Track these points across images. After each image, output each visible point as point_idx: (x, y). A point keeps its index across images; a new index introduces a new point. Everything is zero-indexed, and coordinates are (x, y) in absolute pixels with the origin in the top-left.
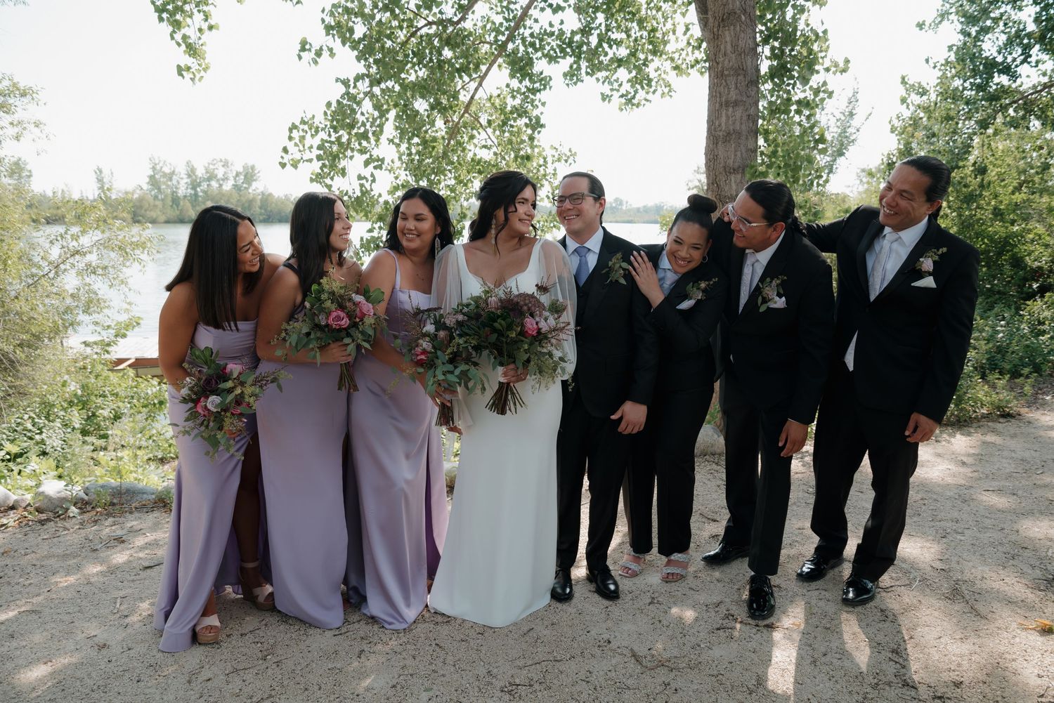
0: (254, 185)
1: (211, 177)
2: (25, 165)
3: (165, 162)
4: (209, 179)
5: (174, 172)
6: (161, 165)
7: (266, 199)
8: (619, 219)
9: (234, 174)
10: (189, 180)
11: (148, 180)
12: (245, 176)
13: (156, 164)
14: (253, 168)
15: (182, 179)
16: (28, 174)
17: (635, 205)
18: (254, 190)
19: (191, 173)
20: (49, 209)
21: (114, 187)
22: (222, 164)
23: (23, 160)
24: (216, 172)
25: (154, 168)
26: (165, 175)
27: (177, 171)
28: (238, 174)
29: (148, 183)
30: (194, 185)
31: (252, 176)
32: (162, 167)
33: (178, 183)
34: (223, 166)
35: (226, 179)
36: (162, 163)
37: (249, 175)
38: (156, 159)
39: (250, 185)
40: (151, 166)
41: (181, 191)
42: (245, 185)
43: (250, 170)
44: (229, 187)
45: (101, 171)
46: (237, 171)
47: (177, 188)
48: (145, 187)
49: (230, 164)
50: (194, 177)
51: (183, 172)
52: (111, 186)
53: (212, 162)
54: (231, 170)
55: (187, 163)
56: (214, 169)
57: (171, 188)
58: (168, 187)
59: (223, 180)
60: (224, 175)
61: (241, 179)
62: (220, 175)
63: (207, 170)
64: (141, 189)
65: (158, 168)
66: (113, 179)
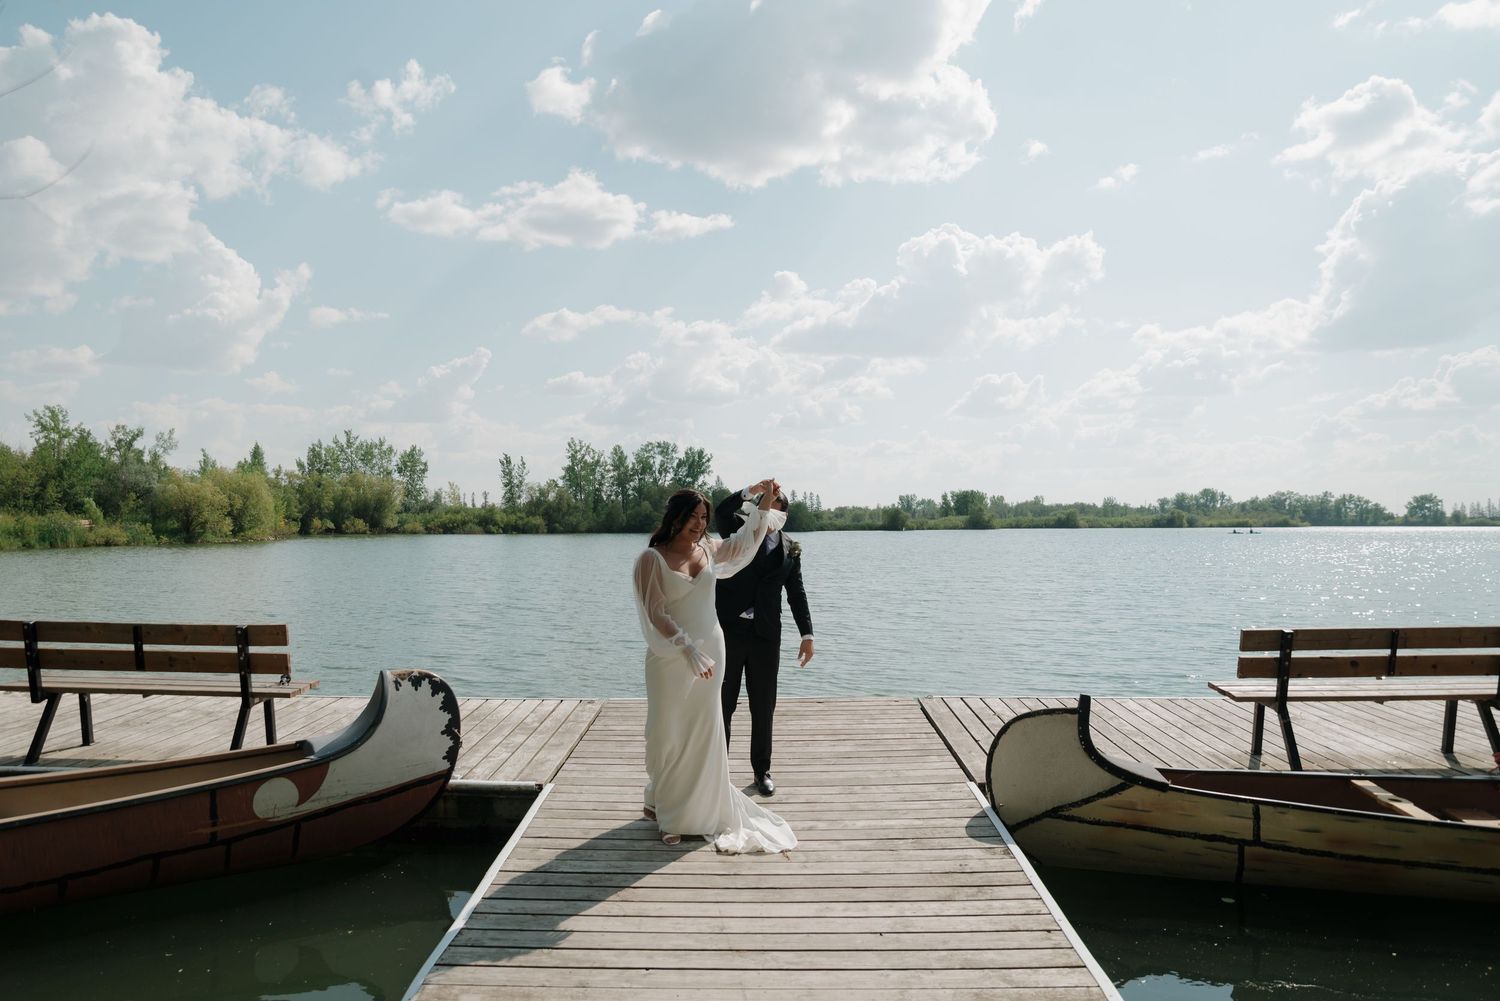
0: (701, 479)
1: (645, 467)
2: (420, 455)
3: (588, 447)
4: (643, 472)
5: (598, 461)
6: (583, 452)
9: (675, 465)
10: (616, 473)
11: (563, 473)
12: (690, 467)
13: (576, 452)
14: (701, 453)
15: (609, 471)
16: (422, 467)
18: (700, 486)
19: (620, 462)
20: (446, 513)
21: (526, 481)
22: (660, 449)
23: (418, 448)
24: (652, 461)
25: (573, 457)
26: (586, 465)
27: (601, 460)
28: (679, 466)
29: (564, 477)
30: (621, 482)
31: (700, 466)
32: (583, 456)
33: (603, 477)
34: (661, 453)
35: (663, 470)
36: (584, 449)
37: (695, 464)
38: (577, 442)
39: (695, 478)
40: (569, 454)
41: (605, 488)
42: (689, 479)
43: (696, 458)
44: (667, 483)
45: (509, 462)
46: (680, 460)
47: (601, 484)
48: (561, 483)
49: (671, 449)
50: (622, 469)
51: (609, 461)
52: (521, 482)
53: (648, 447)
54: (672, 458)
55: (615, 449)
56: (648, 457)
57: (593, 485)
58: (589, 482)
59: (660, 473)
60: (661, 466)
61: (683, 471)
62: (657, 466)
63: (640, 461)
64: (556, 485)
65: (579, 456)
66: (525, 471)
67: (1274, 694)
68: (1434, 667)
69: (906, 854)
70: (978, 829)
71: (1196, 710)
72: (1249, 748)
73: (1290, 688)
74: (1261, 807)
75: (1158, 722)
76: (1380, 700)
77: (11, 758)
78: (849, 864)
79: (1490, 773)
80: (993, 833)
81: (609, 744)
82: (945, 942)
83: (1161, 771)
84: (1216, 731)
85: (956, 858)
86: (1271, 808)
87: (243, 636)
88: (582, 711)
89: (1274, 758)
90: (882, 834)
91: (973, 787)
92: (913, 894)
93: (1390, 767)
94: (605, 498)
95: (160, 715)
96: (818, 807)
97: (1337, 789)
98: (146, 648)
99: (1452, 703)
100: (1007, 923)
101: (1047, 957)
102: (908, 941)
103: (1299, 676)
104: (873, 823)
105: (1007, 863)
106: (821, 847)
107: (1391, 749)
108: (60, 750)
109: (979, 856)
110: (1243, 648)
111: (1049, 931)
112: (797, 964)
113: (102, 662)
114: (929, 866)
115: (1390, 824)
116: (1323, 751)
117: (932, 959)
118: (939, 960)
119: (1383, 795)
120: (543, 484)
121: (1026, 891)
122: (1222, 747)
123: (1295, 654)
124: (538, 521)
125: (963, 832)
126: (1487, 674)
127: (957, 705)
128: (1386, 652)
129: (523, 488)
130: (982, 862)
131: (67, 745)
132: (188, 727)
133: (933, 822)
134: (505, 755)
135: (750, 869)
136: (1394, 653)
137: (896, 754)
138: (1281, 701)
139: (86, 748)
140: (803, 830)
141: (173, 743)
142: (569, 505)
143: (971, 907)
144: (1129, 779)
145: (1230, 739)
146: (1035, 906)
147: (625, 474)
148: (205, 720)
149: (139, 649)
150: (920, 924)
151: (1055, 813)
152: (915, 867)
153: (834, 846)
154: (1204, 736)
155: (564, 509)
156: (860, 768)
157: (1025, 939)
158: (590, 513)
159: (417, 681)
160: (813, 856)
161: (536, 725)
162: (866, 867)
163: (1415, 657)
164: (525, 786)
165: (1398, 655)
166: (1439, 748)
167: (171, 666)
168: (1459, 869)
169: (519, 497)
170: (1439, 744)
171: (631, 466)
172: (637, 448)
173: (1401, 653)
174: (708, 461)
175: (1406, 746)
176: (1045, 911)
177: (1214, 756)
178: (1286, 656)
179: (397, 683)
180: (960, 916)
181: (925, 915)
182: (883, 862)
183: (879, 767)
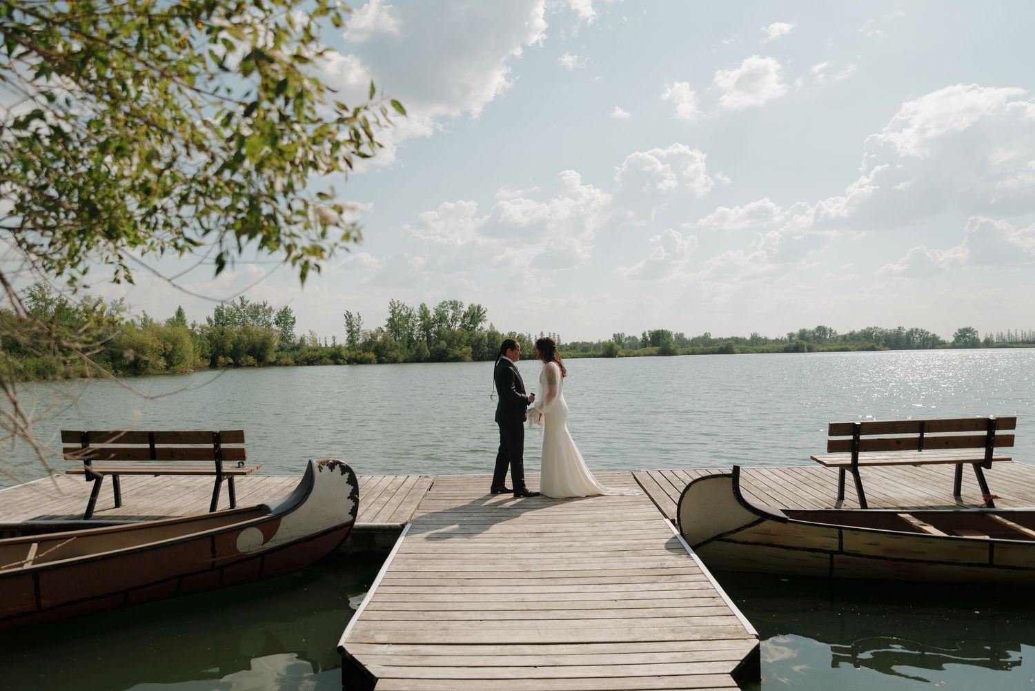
0: (480, 325)
1: (442, 318)
2: (290, 312)
3: (403, 305)
4: (441, 321)
5: (410, 314)
6: (400, 308)
7: (493, 335)
9: (462, 316)
10: (422, 322)
11: (387, 323)
12: (472, 317)
13: (395, 309)
14: (479, 308)
15: (417, 321)
16: (292, 321)
18: (479, 330)
19: (424, 315)
20: (309, 351)
21: (362, 329)
22: (451, 306)
23: (288, 308)
24: (447, 313)
25: (393, 312)
26: (402, 317)
27: (413, 313)
28: (464, 316)
29: (387, 326)
30: (426, 328)
31: (479, 316)
32: (400, 311)
33: (414, 325)
34: (452, 308)
35: (454, 319)
36: (401, 306)
37: (475, 315)
38: (396, 301)
39: (476, 325)
40: (391, 310)
41: (415, 333)
42: (472, 325)
43: (476, 311)
44: (457, 328)
45: (350, 316)
46: (465, 313)
47: (412, 330)
48: (385, 329)
49: (459, 305)
50: (426, 319)
51: (418, 314)
52: (358, 329)
53: (443, 305)
54: (460, 311)
55: (421, 306)
56: (444, 311)
57: (407, 330)
58: (405, 329)
59: (452, 321)
60: (453, 317)
61: (468, 320)
62: (450, 317)
63: (438, 312)
64: (382, 331)
65: (397, 311)
66: (361, 322)
67: (850, 462)
68: (947, 443)
69: (628, 559)
70: (672, 546)
71: (805, 474)
72: (836, 496)
73: (859, 458)
74: (843, 531)
75: (782, 482)
76: (915, 464)
77: (72, 516)
78: (594, 564)
79: (981, 507)
80: (680, 546)
81: (442, 501)
82: (653, 604)
83: (783, 511)
84: (817, 487)
85: (659, 560)
86: (849, 531)
87: (217, 437)
88: (422, 482)
89: (851, 502)
90: (614, 548)
91: (668, 521)
92: (634, 580)
93: (921, 505)
94: (415, 339)
95: (157, 488)
96: (574, 534)
97: (889, 519)
98: (157, 446)
99: (959, 465)
100: (689, 594)
101: (713, 610)
102: (631, 604)
103: (865, 450)
104: (608, 542)
105: (689, 561)
106: (577, 556)
107: (924, 494)
108: (103, 510)
109: (672, 560)
110: (830, 434)
111: (714, 598)
112: (569, 616)
113: (129, 456)
114: (642, 565)
115: (920, 538)
116: (881, 497)
117: (646, 613)
118: (651, 613)
119: (915, 522)
120: (373, 330)
121: (701, 577)
122: (820, 495)
123: (862, 437)
124: (371, 355)
125: (663, 546)
126: (979, 447)
127: (656, 475)
128: (917, 435)
129: (360, 333)
130: (674, 562)
131: (105, 507)
132: (177, 496)
133: (643, 541)
134: (378, 509)
135: (536, 568)
136: (922, 435)
137: (618, 504)
138: (854, 467)
139: (118, 509)
140: (566, 547)
141: (171, 505)
142: (391, 345)
143: (668, 586)
144: (764, 516)
145: (825, 491)
146: (706, 585)
147: (429, 322)
148: (187, 491)
149: (152, 446)
150: (639, 595)
151: (719, 538)
152: (634, 565)
153: (586, 555)
154: (809, 489)
155: (388, 347)
156: (598, 512)
157: (700, 602)
158: (406, 350)
159: (332, 466)
160: (573, 561)
161: (394, 491)
162: (605, 566)
163: (935, 438)
164: (394, 526)
165: (924, 436)
166: (952, 493)
167: (172, 457)
168: (959, 564)
169: (358, 339)
170: (952, 490)
172: (436, 305)
173: (926, 435)
174: (484, 313)
175: (932, 493)
176: (711, 587)
177: (815, 501)
178: (856, 439)
179: (320, 467)
180: (663, 591)
181: (642, 591)
182: (616, 563)
183: (609, 512)
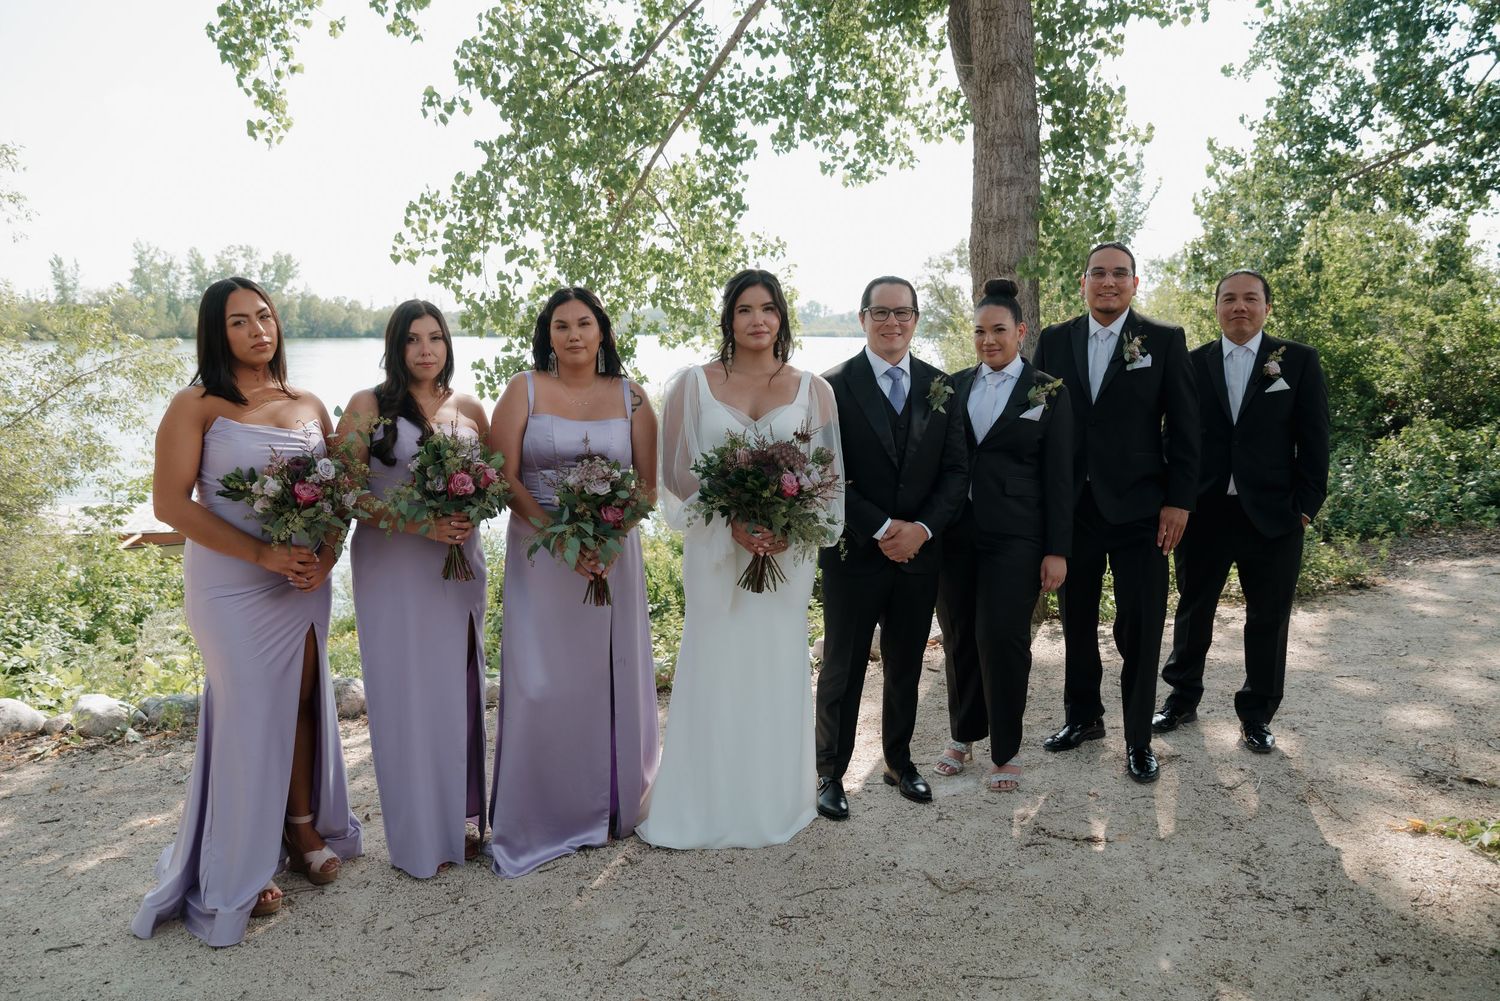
0: (291, 283)
3: (157, 248)
5: (170, 264)
6: (151, 253)
7: (308, 303)
8: (815, 331)
9: (261, 267)
10: (193, 276)
11: (131, 276)
12: (277, 271)
13: (143, 252)
14: (288, 258)
15: (183, 274)
17: (838, 312)
18: (291, 291)
19: (196, 265)
21: (80, 285)
22: (241, 253)
24: (234, 264)
25: (140, 259)
26: (156, 268)
27: (175, 262)
28: (266, 268)
29: (132, 280)
31: (287, 271)
32: (152, 258)
33: (177, 280)
34: (244, 256)
36: (153, 250)
37: (283, 269)
38: (144, 243)
39: (284, 283)
40: (136, 256)
41: (180, 292)
42: (277, 284)
43: (284, 262)
45: (60, 263)
46: (266, 263)
47: (176, 288)
48: (127, 286)
49: (255, 253)
50: (200, 270)
51: (184, 264)
52: (75, 285)
53: (229, 250)
54: (256, 262)
55: (190, 252)
56: (230, 259)
57: (167, 288)
58: (162, 285)
60: (245, 269)
61: (271, 273)
63: (220, 263)
64: (122, 289)
65: (147, 258)
66: (80, 273)
94: (181, 302)
120: (103, 288)
129: (79, 290)
142: (138, 310)
147: (203, 276)
158: (163, 318)
169: (75, 300)
171: (210, 269)
174: (297, 266)
